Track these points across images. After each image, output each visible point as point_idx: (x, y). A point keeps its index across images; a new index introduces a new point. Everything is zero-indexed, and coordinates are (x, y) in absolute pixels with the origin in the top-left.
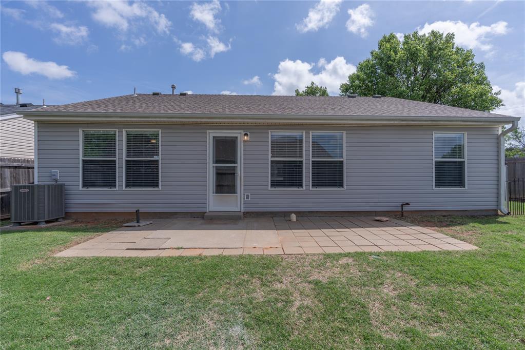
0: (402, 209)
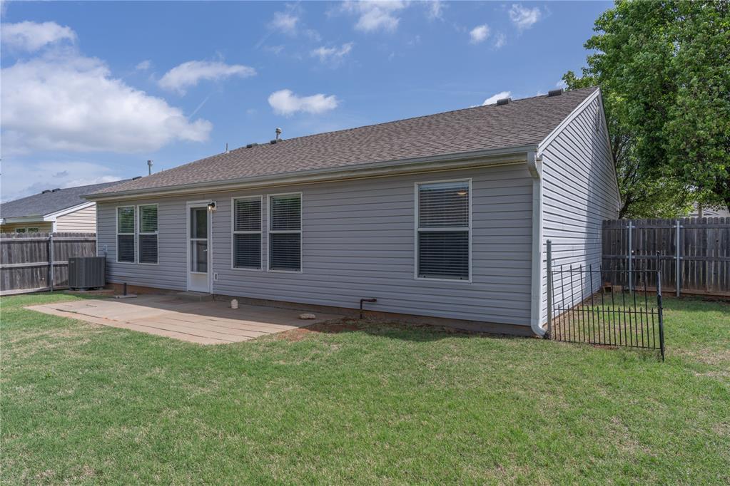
0: (361, 306)
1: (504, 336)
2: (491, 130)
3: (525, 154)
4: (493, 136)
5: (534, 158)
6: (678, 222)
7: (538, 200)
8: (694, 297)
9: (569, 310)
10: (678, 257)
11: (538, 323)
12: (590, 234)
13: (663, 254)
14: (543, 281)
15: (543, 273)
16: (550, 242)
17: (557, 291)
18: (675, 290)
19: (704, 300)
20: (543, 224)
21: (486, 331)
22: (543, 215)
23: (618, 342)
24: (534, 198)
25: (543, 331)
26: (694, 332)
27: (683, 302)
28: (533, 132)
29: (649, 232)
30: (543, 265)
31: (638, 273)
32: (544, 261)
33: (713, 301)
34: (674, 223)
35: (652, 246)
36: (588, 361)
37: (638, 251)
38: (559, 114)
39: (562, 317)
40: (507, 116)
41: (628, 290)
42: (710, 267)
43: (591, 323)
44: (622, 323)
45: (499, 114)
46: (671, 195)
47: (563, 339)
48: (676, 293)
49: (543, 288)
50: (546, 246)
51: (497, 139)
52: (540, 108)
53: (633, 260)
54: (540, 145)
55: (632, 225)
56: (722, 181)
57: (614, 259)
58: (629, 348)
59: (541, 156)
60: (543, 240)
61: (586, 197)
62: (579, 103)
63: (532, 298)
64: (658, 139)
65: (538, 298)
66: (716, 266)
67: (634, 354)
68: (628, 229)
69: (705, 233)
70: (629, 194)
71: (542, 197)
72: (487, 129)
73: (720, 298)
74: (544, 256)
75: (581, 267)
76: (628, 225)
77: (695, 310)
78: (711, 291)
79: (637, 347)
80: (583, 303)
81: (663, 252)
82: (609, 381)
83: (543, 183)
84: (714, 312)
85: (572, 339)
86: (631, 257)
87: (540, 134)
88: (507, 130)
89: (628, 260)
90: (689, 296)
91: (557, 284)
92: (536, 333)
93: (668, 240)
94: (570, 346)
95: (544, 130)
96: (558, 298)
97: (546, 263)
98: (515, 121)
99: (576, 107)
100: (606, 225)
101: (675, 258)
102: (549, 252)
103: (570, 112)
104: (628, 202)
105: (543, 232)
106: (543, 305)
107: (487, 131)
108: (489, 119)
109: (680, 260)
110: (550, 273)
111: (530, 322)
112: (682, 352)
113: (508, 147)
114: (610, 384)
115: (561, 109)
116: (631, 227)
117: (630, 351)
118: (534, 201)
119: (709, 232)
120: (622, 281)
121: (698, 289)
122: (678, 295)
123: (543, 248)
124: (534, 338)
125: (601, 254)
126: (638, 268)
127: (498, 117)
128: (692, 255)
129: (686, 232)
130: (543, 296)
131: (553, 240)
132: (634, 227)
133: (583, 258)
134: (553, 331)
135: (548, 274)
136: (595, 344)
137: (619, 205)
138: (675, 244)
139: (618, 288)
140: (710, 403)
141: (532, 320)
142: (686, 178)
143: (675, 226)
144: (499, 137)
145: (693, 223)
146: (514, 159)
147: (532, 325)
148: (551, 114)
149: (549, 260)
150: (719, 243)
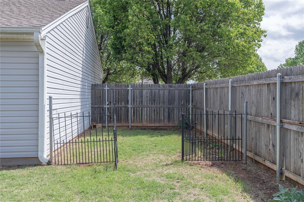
1: (19, 166)
2: (11, 14)
3: (32, 34)
4: (11, 19)
5: (38, 37)
6: (130, 86)
7: (43, 68)
8: (137, 128)
9: (67, 143)
10: (130, 106)
11: (43, 154)
12: (83, 93)
13: (123, 104)
14: (47, 125)
15: (47, 119)
16: (51, 97)
17: (56, 132)
18: (128, 125)
19: (142, 129)
20: (46, 85)
21: (5, 165)
22: (46, 79)
23: (93, 160)
24: (40, 66)
25: (46, 160)
26: (134, 149)
27: (132, 131)
28: (40, 20)
29: (116, 92)
30: (47, 114)
31: (110, 116)
32: (48, 111)
33: (145, 129)
34: (128, 87)
35: (117, 100)
36: (73, 177)
37: (110, 102)
38: (61, 11)
39: (62, 148)
40: (26, 7)
41: (105, 126)
42: (144, 111)
43: (81, 150)
44: (99, 147)
45: (21, 5)
46: (128, 71)
47: (60, 163)
48: (129, 126)
49: (47, 130)
50: (48, 100)
51: (13, 21)
52: (50, 6)
53: (108, 108)
54: (43, 29)
55: (107, 87)
56: (150, 64)
57: (98, 108)
58: (99, 164)
59: (45, 37)
60: (46, 96)
61: (81, 69)
62: (74, 7)
63: (39, 137)
64: (120, 38)
65: (43, 137)
66: (147, 110)
67: (101, 168)
68: (105, 90)
69: (142, 92)
70: (109, 69)
71: (46, 66)
72: (8, 13)
73: (149, 127)
74: (47, 108)
75: (77, 114)
76: (105, 87)
77: (137, 135)
78: (145, 124)
79: (104, 162)
80: (79, 136)
81: (123, 103)
82: (83, 190)
83: (46, 56)
84: (145, 136)
85: (66, 163)
86: (107, 106)
87: (44, 21)
88: (23, 16)
89: (105, 108)
90: (135, 127)
91: (56, 127)
92: (42, 161)
93: (125, 96)
94: (64, 168)
95: (48, 19)
96: (57, 137)
97: (49, 112)
98: (30, 11)
99: (72, 9)
100: (94, 87)
101: (128, 106)
102: (50, 105)
103: (68, 11)
104: (108, 74)
105: (46, 90)
106: (47, 141)
107: (8, 15)
108: (13, 7)
109: (131, 107)
110: (51, 119)
111: (38, 155)
112: (127, 162)
113: (20, 27)
114: (83, 192)
115: (63, 9)
116: (106, 88)
117: (99, 166)
118: (40, 68)
119: (144, 92)
120: (102, 121)
121: (139, 123)
122: (130, 127)
123: (46, 102)
124: (40, 165)
125: (91, 105)
126: (110, 113)
127: (19, 7)
128: (136, 104)
129: (134, 91)
130: (47, 136)
131: (54, 96)
132: (108, 88)
133: (80, 107)
134: (54, 159)
135: (50, 121)
136: (80, 164)
137: (102, 76)
138: (128, 99)
139: (99, 125)
140: (136, 193)
141: (39, 153)
142: (134, 61)
143: (128, 88)
144: (15, 20)
145: (137, 87)
146: (25, 36)
147: (39, 156)
148: (55, 11)
149: (51, 110)
150: (148, 97)
